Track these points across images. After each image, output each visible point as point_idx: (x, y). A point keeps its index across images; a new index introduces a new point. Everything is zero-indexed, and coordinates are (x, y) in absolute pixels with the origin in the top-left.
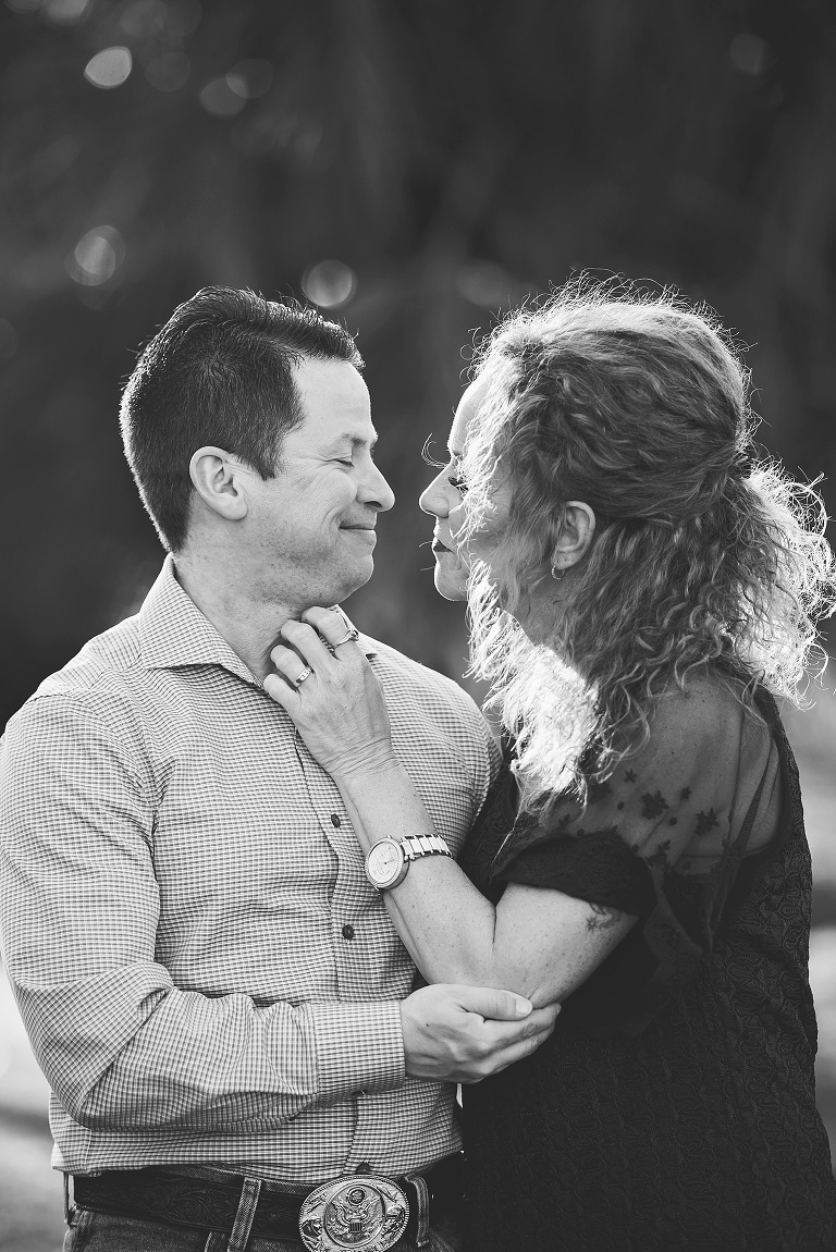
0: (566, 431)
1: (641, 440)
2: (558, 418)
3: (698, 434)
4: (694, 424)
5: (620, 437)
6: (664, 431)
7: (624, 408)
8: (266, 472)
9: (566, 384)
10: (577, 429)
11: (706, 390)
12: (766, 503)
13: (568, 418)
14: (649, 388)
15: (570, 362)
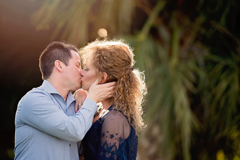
0: (103, 60)
1: (115, 61)
2: (101, 58)
3: (124, 61)
4: (123, 60)
5: (111, 61)
6: (118, 60)
7: (112, 56)
8: (67, 65)
9: (103, 53)
10: (104, 59)
11: (126, 55)
12: (136, 75)
13: (103, 58)
14: (116, 54)
15: (104, 50)
